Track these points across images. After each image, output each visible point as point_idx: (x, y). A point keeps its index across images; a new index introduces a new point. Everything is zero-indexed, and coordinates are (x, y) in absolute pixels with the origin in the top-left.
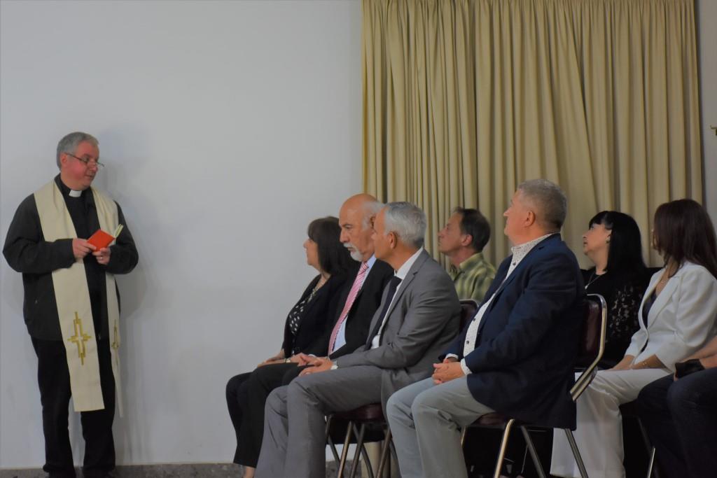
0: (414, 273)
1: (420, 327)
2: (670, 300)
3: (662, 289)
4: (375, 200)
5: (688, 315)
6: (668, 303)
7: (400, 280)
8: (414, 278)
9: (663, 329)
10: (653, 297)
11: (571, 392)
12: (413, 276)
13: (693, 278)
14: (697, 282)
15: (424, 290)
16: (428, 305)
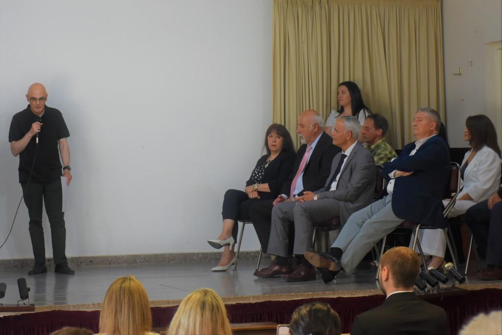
0: (354, 153)
1: (362, 180)
2: (476, 165)
3: (470, 161)
4: (318, 114)
5: (484, 172)
6: (474, 167)
7: (346, 156)
8: (354, 156)
9: (471, 180)
10: (467, 164)
11: (444, 212)
12: (354, 154)
13: (486, 154)
14: (488, 155)
15: (361, 162)
16: (366, 168)
